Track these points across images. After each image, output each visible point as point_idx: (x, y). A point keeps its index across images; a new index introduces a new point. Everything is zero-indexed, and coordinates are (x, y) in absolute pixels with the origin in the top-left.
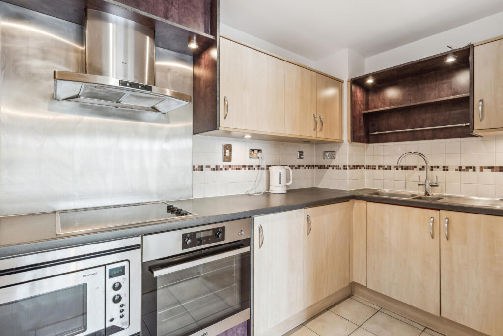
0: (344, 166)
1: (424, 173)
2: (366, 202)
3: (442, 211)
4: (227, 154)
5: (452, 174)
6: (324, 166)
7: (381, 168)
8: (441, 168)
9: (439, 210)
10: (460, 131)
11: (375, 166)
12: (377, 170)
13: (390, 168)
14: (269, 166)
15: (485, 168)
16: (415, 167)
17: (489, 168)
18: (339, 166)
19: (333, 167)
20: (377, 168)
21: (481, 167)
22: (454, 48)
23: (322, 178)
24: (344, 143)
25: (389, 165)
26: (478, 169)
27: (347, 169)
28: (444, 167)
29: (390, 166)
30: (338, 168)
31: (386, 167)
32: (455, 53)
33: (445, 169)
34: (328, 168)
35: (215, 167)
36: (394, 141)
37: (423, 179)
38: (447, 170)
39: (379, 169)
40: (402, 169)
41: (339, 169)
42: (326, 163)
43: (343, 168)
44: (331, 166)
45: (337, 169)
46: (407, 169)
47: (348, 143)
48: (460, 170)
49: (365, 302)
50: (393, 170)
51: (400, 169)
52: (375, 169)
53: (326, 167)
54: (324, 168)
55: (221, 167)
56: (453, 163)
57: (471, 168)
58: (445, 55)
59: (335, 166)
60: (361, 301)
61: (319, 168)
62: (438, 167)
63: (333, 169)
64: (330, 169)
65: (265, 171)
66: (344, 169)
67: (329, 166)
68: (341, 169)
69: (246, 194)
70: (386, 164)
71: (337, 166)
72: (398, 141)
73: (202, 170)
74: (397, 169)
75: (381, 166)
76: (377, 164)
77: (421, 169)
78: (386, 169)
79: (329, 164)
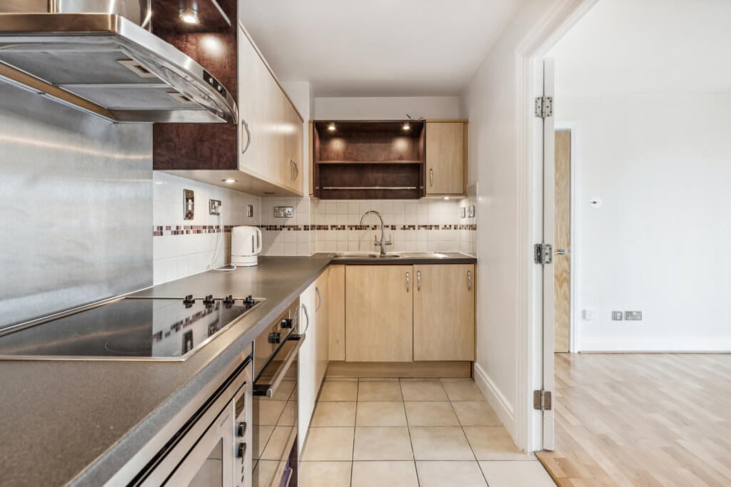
0: (305, 226)
1: (378, 232)
2: (344, 266)
3: (415, 266)
4: (190, 208)
5: (399, 232)
6: (276, 226)
7: (334, 228)
8: (390, 227)
9: (412, 265)
10: (404, 193)
11: (327, 226)
12: (330, 230)
13: (343, 228)
14: (232, 227)
15: (421, 226)
16: (368, 226)
17: (424, 226)
18: (297, 226)
19: (289, 228)
20: (329, 228)
21: (419, 226)
22: (412, 119)
23: (272, 242)
24: (304, 198)
25: (342, 224)
26: (416, 228)
27: (308, 229)
28: (392, 226)
29: (344, 226)
30: (296, 228)
31: (339, 227)
32: (412, 123)
33: (393, 228)
34: (281, 229)
35: (175, 229)
36: (349, 199)
37: (379, 240)
38: (395, 229)
39: (332, 229)
40: (356, 229)
41: (297, 230)
42: (278, 222)
43: (303, 228)
44: (287, 227)
45: (294, 230)
46: (361, 229)
47: (309, 198)
48: (404, 229)
49: (341, 380)
50: (347, 230)
51: (354, 228)
52: (327, 229)
53: (278, 227)
54: (276, 229)
55: (182, 229)
56: (400, 223)
57: (411, 226)
58: (403, 123)
59: (292, 226)
60: (337, 380)
61: (267, 229)
62: (387, 226)
63: (289, 229)
64: (285, 230)
65: (222, 235)
66: (305, 229)
67: (284, 226)
68: (300, 229)
69: (207, 272)
70: (339, 224)
71: (294, 226)
72: (352, 198)
73: (162, 234)
74: (351, 229)
75: (334, 226)
76: (329, 224)
77: (373, 229)
78: (339, 229)
79: (282, 224)
